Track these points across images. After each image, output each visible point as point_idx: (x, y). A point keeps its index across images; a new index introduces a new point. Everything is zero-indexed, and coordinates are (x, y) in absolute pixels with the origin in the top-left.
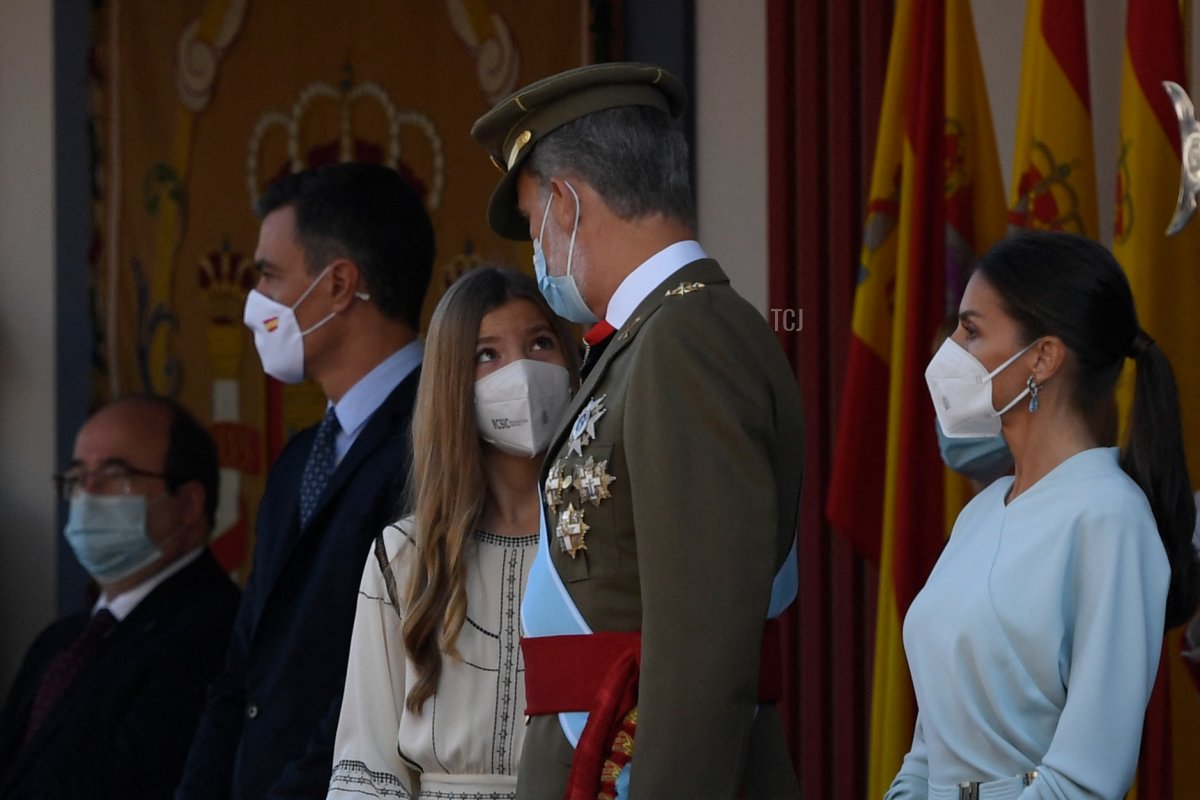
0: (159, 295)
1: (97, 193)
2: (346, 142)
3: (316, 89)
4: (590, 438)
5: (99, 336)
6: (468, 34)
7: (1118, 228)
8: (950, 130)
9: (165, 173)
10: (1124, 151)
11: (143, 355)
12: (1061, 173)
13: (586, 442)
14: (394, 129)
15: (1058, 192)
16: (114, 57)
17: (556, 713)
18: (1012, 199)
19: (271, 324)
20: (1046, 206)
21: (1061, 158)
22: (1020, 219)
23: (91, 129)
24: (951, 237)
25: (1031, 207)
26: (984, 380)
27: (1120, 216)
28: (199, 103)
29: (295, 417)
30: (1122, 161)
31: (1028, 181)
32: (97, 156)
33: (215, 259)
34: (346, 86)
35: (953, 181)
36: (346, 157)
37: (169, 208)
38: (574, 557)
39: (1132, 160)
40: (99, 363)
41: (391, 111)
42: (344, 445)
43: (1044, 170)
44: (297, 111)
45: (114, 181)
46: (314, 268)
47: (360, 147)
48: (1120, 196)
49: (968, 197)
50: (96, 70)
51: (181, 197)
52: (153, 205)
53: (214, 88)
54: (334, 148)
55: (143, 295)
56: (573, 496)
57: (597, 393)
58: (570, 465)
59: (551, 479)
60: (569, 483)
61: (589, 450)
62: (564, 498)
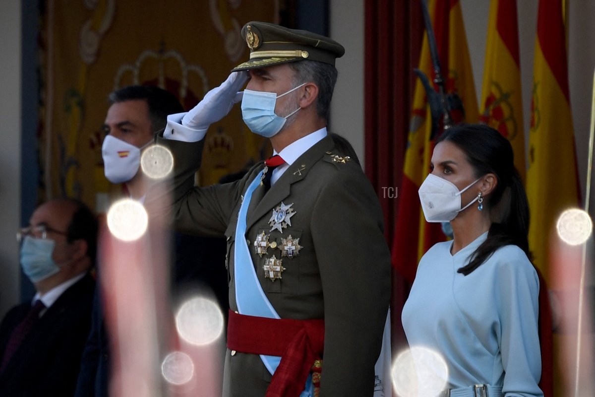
0: (71, 151)
1: (41, 103)
2: (161, 79)
3: (147, 54)
4: (288, 225)
5: (41, 172)
6: (220, 28)
7: (532, 124)
8: (451, 75)
9: (74, 93)
10: (535, 86)
11: (63, 182)
13: (285, 226)
14: (185, 73)
15: (504, 107)
16: (50, 37)
17: (258, 355)
18: (482, 109)
20: (498, 113)
21: (505, 89)
22: (485, 119)
23: (38, 72)
25: (491, 113)
26: (456, 194)
27: (533, 118)
28: (90, 60)
30: (534, 91)
32: (41, 85)
33: (98, 135)
34: (162, 52)
36: (162, 86)
37: (76, 111)
38: (273, 281)
39: (539, 91)
40: (42, 185)
41: (183, 64)
43: (497, 95)
44: (138, 64)
45: (49, 97)
47: (168, 81)
48: (533, 108)
50: (41, 44)
51: (82, 105)
52: (68, 109)
53: (98, 54)
54: (156, 81)
55: (63, 151)
56: (277, 252)
57: (286, 201)
58: (274, 236)
59: (261, 241)
60: (273, 245)
61: (287, 231)
62: (270, 252)
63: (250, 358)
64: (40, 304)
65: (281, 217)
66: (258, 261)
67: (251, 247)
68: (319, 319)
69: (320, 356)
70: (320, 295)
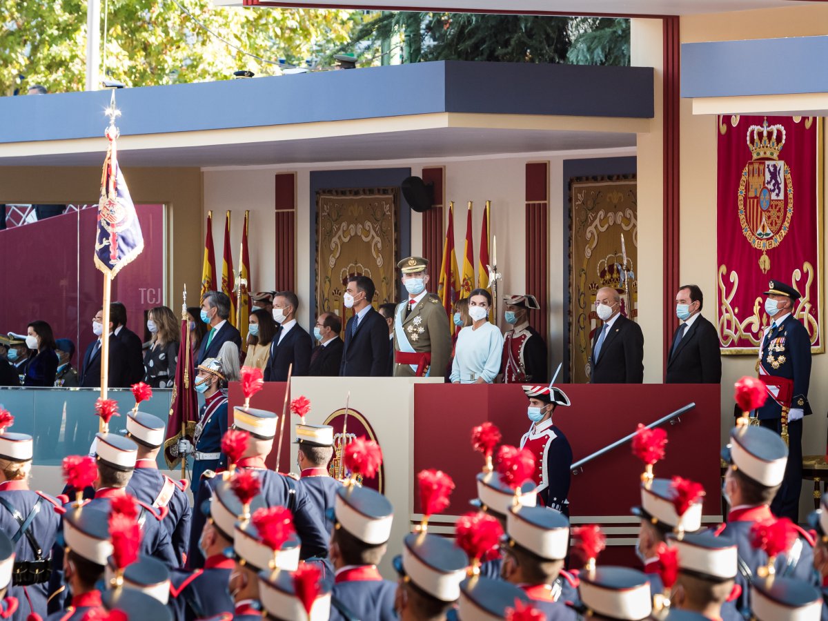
0: (326, 296)
1: (316, 280)
3: (351, 264)
4: (420, 323)
5: (317, 303)
6: (375, 256)
9: (327, 277)
10: (480, 276)
12: (469, 279)
15: (469, 281)
16: (319, 259)
19: (349, 299)
21: (469, 276)
24: (452, 288)
28: (333, 267)
29: (349, 315)
31: (464, 280)
32: (317, 275)
33: (335, 291)
34: (356, 264)
35: (452, 280)
37: (328, 283)
38: (414, 341)
39: (481, 278)
40: (317, 307)
41: (363, 268)
42: (359, 321)
44: (348, 268)
45: (319, 279)
46: (359, 292)
47: (358, 273)
48: (479, 282)
49: (454, 282)
50: (317, 261)
51: (330, 281)
52: (325, 282)
53: (335, 264)
54: (354, 274)
55: (323, 296)
56: (416, 332)
57: (418, 315)
58: (415, 327)
59: (410, 329)
60: (415, 330)
61: (420, 325)
62: (414, 332)
63: (406, 365)
64: (323, 346)
65: (417, 320)
66: (408, 335)
67: (406, 331)
68: (429, 353)
69: (429, 364)
70: (430, 345)
